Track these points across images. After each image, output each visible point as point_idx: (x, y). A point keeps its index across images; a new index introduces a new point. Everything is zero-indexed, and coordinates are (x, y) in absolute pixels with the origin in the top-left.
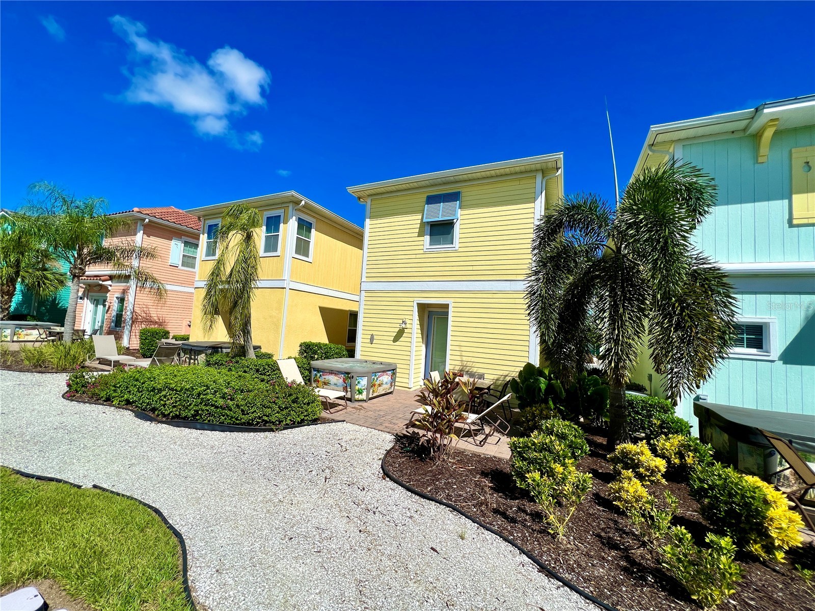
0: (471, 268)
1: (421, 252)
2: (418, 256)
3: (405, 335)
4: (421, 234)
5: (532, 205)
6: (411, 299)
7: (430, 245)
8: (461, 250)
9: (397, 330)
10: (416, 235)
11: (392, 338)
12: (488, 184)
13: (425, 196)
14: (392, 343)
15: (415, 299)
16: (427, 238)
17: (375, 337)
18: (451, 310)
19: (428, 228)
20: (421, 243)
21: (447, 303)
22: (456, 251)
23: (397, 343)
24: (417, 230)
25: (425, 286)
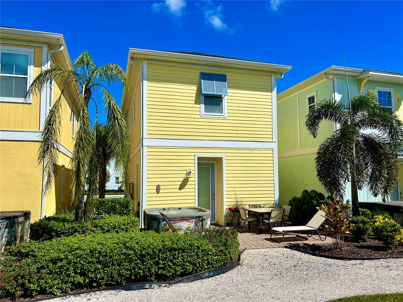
0: (236, 132)
1: (199, 116)
2: (196, 120)
3: (189, 183)
4: (197, 102)
5: (270, 94)
6: (193, 154)
7: (205, 112)
8: (228, 118)
9: (182, 179)
10: (194, 102)
11: (178, 187)
12: (244, 74)
13: (199, 72)
14: (178, 190)
15: (196, 154)
16: (203, 106)
17: (161, 187)
18: (224, 161)
19: (202, 98)
20: (198, 109)
21: (221, 156)
22: (225, 119)
23: (183, 190)
24: (194, 99)
25: (203, 144)
